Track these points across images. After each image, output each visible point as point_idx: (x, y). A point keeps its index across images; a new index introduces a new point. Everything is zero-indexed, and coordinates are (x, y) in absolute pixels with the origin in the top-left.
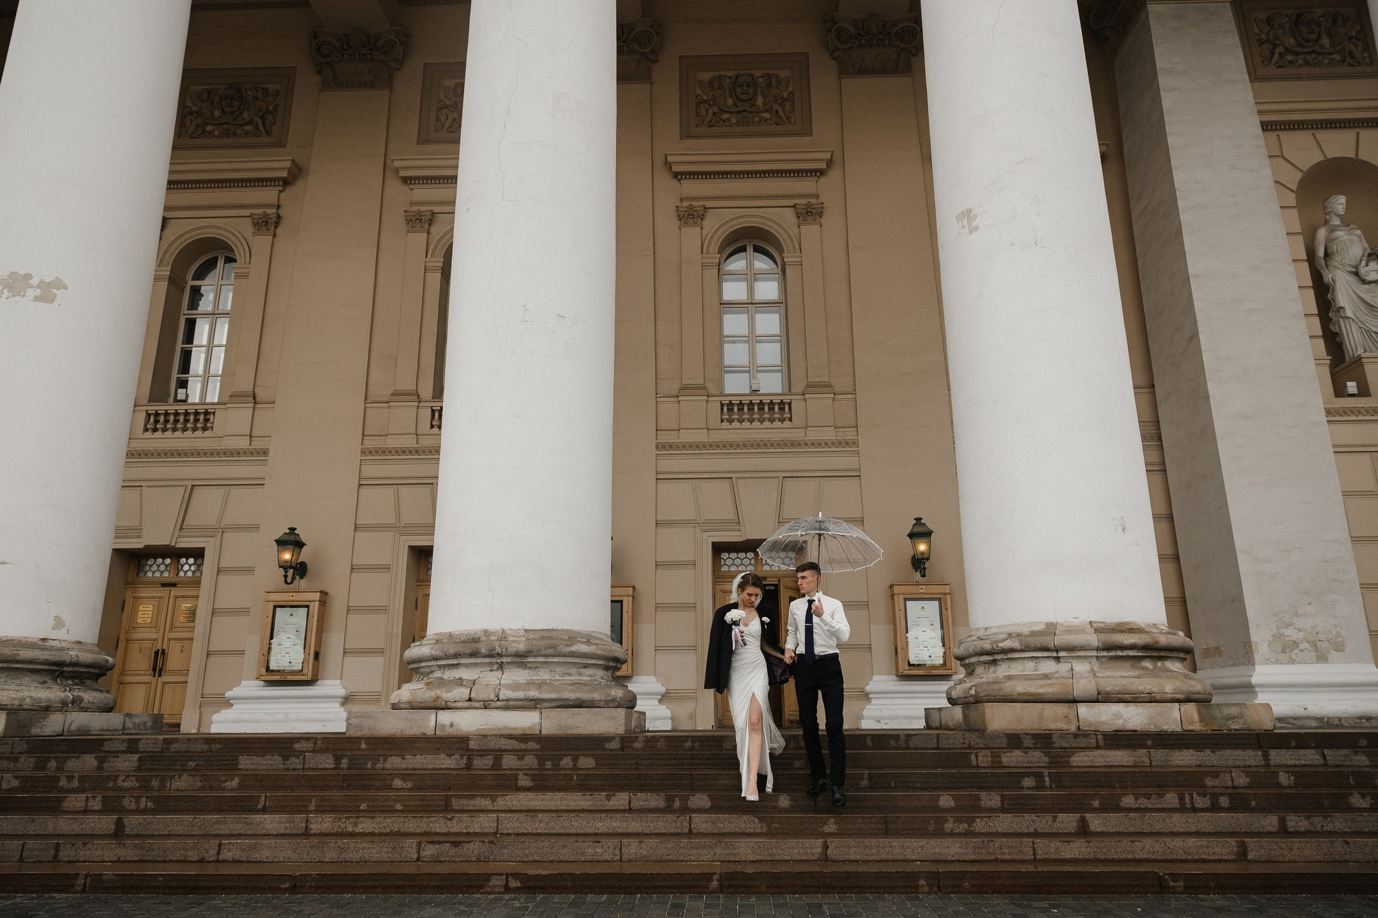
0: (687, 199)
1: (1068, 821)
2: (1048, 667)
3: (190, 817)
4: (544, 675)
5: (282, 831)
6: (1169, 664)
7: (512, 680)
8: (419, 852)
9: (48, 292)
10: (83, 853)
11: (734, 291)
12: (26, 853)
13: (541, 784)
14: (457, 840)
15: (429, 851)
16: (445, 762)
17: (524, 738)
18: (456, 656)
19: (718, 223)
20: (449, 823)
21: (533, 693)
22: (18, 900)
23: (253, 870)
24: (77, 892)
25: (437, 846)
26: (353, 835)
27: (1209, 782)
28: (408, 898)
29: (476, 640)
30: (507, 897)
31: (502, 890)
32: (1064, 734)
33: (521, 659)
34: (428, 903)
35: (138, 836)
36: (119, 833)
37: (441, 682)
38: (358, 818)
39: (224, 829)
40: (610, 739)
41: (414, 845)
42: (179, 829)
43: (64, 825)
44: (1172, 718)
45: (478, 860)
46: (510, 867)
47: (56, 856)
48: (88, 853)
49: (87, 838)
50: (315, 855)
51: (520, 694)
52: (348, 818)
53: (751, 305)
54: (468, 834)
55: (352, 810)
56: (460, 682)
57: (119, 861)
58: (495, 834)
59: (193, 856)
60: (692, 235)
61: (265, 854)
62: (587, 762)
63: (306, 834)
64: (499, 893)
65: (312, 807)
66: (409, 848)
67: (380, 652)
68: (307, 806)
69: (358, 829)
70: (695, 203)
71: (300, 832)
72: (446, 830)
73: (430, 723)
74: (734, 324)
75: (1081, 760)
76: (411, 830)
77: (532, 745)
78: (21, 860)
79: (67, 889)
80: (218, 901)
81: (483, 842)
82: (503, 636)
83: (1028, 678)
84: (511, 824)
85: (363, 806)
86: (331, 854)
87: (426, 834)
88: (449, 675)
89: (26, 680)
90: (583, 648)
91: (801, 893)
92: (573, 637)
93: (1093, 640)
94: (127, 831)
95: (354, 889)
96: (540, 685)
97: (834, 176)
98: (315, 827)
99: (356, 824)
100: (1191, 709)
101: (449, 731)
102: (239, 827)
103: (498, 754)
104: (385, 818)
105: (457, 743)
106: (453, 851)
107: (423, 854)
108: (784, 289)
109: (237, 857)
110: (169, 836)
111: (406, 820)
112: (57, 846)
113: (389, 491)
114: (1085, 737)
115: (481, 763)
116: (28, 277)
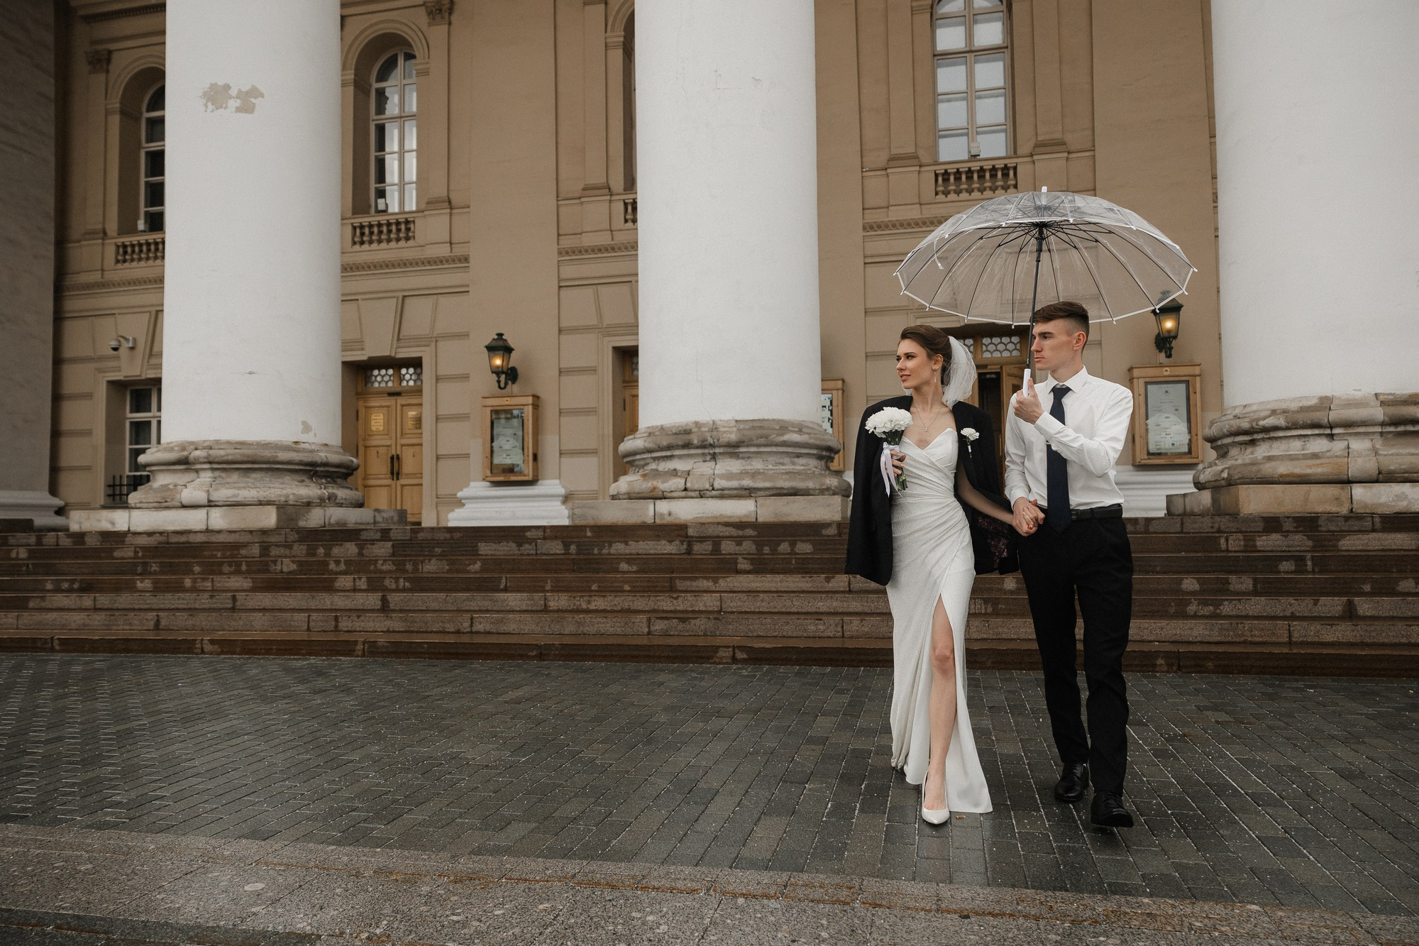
1: (1332, 605)
2: (1318, 445)
3: (443, 595)
4: (757, 465)
5: (524, 608)
7: (726, 469)
8: (649, 627)
9: (247, 101)
10: (358, 625)
11: (949, 38)
12: (312, 624)
13: (761, 567)
14: (684, 617)
15: (659, 626)
16: (667, 547)
17: (740, 525)
18: (669, 448)
20: (675, 601)
21: (747, 482)
22: (312, 661)
23: (503, 640)
24: (358, 656)
25: (666, 622)
26: (588, 611)
28: (643, 666)
29: (687, 432)
30: (735, 667)
31: (730, 661)
32: (1332, 517)
33: (733, 449)
34: (662, 670)
35: (401, 611)
36: (385, 608)
37: (657, 474)
38: (590, 596)
39: (473, 605)
40: (826, 525)
41: (645, 621)
42: (434, 605)
43: (339, 601)
45: (705, 635)
46: (737, 641)
47: (336, 626)
48: (362, 624)
49: (360, 612)
50: (556, 628)
51: (734, 484)
52: (582, 597)
53: (971, 54)
54: (693, 611)
55: (585, 590)
56: (674, 473)
57: (388, 631)
58: (720, 612)
59: (450, 627)
61: (512, 627)
62: (805, 548)
63: (546, 610)
64: (727, 663)
65: (548, 587)
66: (640, 623)
67: (593, 452)
68: (544, 587)
69: (592, 607)
71: (539, 608)
72: (673, 608)
73: (649, 512)
74: (950, 78)
75: (1351, 543)
76: (640, 608)
77: (749, 532)
78: (309, 629)
79: (350, 653)
80: (477, 664)
81: (709, 618)
82: (714, 427)
83: (1292, 458)
84: (733, 603)
85: (594, 587)
86: (570, 628)
87: (654, 611)
88: (665, 466)
89: (288, 478)
90: (795, 437)
91: (1029, 670)
92: (784, 427)
93: (1379, 413)
94: (392, 606)
95: (594, 658)
96: (754, 475)
98: (553, 604)
99: (589, 602)
101: (668, 520)
102: (487, 604)
103: (716, 541)
104: (616, 597)
105: (677, 531)
106: (681, 626)
107: (653, 628)
108: (1009, 31)
109: (488, 629)
110: (427, 611)
111: (635, 598)
112: (336, 618)
113: (589, 291)
114: (1357, 519)
115: (701, 549)
116: (227, 87)
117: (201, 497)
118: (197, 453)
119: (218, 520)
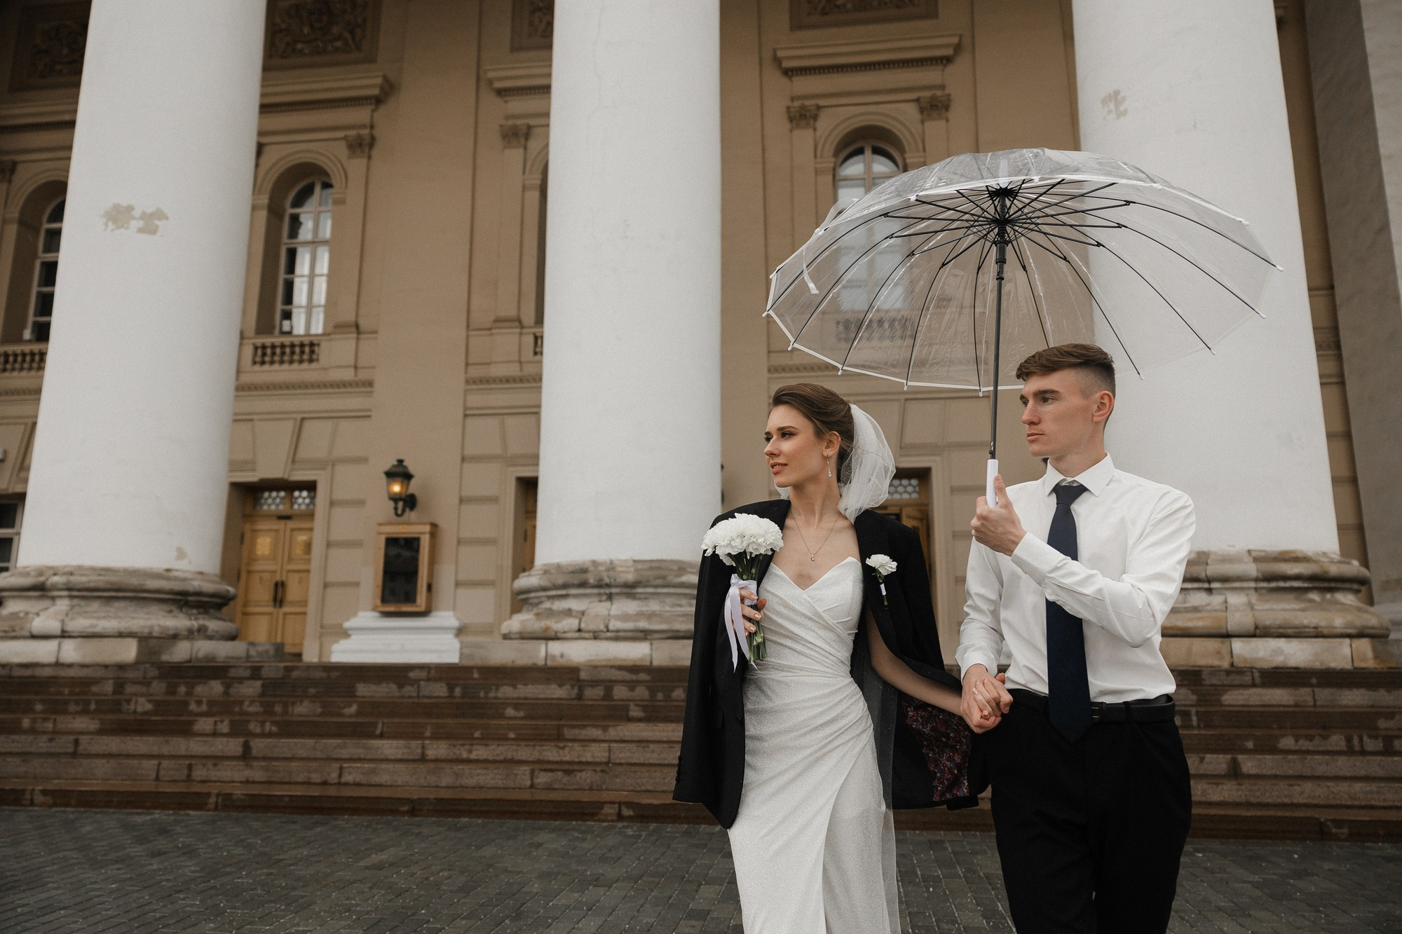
0: (799, 98)
1: (1217, 762)
2: (1198, 599)
3: (310, 742)
4: (654, 606)
5: (399, 756)
6: (1340, 596)
7: (621, 611)
8: (532, 779)
9: (150, 222)
10: (215, 774)
11: (851, 198)
12: (162, 772)
13: (653, 714)
14: (569, 768)
15: (542, 779)
16: (557, 692)
17: (634, 669)
18: (565, 586)
19: (833, 124)
20: (561, 751)
21: (643, 624)
22: (157, 816)
23: (373, 793)
24: (209, 810)
25: (550, 774)
26: (468, 761)
27: (1382, 723)
28: (522, 824)
29: (584, 571)
30: (620, 825)
31: (615, 818)
32: (1215, 671)
33: (630, 589)
34: (541, 829)
35: (264, 758)
36: (246, 755)
37: (550, 613)
38: (472, 745)
39: (344, 753)
41: (528, 773)
42: (302, 753)
43: (196, 746)
44: (1341, 655)
45: (591, 789)
46: (623, 796)
47: (189, 776)
48: (219, 773)
49: (217, 759)
50: (432, 780)
51: (629, 625)
52: (463, 745)
54: (580, 763)
55: (465, 737)
56: (569, 613)
57: (247, 782)
58: (607, 763)
59: (316, 778)
60: (804, 138)
61: (384, 778)
63: (423, 759)
64: (612, 821)
65: (428, 734)
66: (523, 776)
67: (491, 584)
68: (423, 733)
69: (473, 756)
70: (808, 103)
71: (416, 757)
72: (558, 759)
73: (541, 653)
75: (1233, 698)
76: (524, 758)
77: (643, 675)
78: (157, 779)
79: (201, 806)
80: (342, 821)
81: (595, 771)
82: (611, 567)
84: (624, 754)
85: (477, 734)
86: (446, 780)
87: (539, 762)
88: (559, 605)
89: (154, 608)
91: (923, 830)
93: (1252, 569)
94: (254, 753)
95: (471, 813)
96: (651, 616)
97: (962, 64)
98: (431, 753)
99: (470, 751)
100: (1364, 645)
101: (560, 662)
102: (360, 752)
103: (608, 685)
104: (498, 745)
105: (567, 674)
106: (566, 779)
107: (536, 781)
109: (358, 780)
110: (293, 759)
111: (519, 748)
112: (190, 767)
113: (493, 423)
114: (1239, 674)
115: (593, 693)
116: (130, 208)
117: (53, 626)
118: (56, 579)
119: (71, 652)
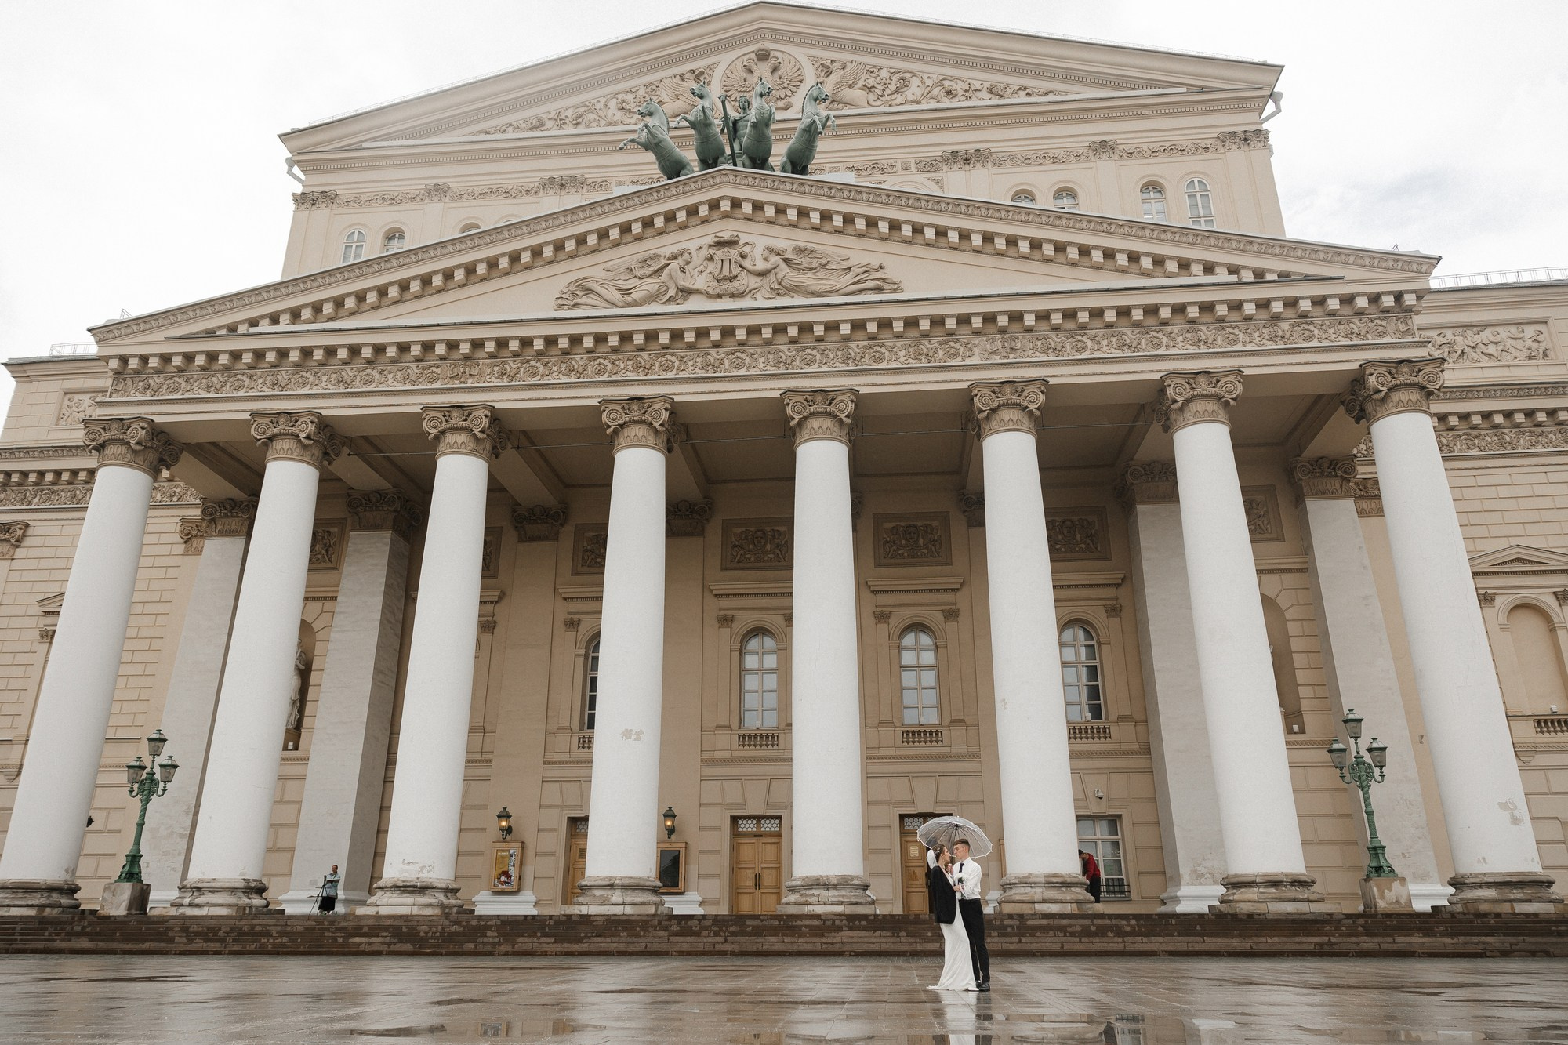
0: (880, 606)
1: (1016, 939)
2: (1028, 890)
4: (843, 892)
6: (1073, 889)
7: (832, 894)
9: (638, 736)
11: (908, 658)
13: (851, 929)
16: (816, 923)
17: (840, 915)
18: (812, 885)
19: (897, 620)
21: (841, 899)
27: (1069, 929)
29: (818, 879)
32: (1028, 914)
33: (835, 886)
37: (806, 895)
40: (871, 915)
44: (1068, 909)
51: (836, 900)
53: (918, 668)
56: (814, 895)
60: (883, 628)
62: (864, 923)
67: (718, 876)
70: (885, 609)
73: (806, 910)
74: (909, 679)
75: (1030, 923)
77: (843, 918)
82: (828, 878)
83: (1021, 894)
88: (808, 892)
90: (857, 882)
92: (852, 878)
93: (1042, 880)
96: (843, 896)
97: (965, 590)
100: (1075, 905)
101: (812, 913)
103: (834, 921)
105: (817, 917)
108: (937, 658)
113: (718, 784)
114: (1035, 915)
115: (828, 923)
116: (631, 730)
117: (620, 900)
118: (617, 882)
119: (629, 910)
